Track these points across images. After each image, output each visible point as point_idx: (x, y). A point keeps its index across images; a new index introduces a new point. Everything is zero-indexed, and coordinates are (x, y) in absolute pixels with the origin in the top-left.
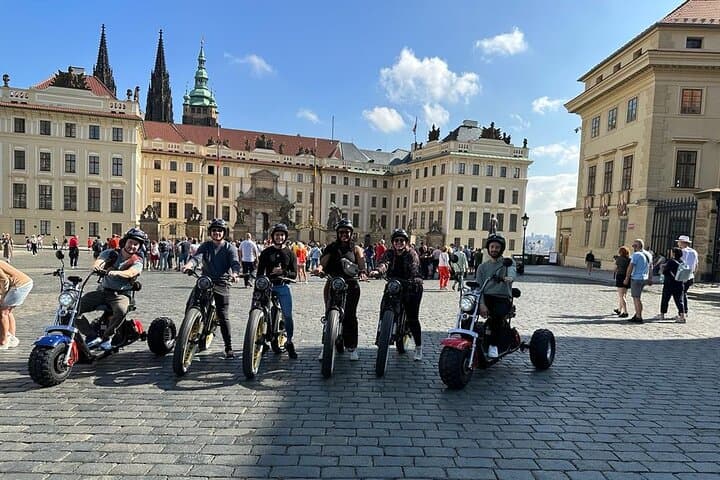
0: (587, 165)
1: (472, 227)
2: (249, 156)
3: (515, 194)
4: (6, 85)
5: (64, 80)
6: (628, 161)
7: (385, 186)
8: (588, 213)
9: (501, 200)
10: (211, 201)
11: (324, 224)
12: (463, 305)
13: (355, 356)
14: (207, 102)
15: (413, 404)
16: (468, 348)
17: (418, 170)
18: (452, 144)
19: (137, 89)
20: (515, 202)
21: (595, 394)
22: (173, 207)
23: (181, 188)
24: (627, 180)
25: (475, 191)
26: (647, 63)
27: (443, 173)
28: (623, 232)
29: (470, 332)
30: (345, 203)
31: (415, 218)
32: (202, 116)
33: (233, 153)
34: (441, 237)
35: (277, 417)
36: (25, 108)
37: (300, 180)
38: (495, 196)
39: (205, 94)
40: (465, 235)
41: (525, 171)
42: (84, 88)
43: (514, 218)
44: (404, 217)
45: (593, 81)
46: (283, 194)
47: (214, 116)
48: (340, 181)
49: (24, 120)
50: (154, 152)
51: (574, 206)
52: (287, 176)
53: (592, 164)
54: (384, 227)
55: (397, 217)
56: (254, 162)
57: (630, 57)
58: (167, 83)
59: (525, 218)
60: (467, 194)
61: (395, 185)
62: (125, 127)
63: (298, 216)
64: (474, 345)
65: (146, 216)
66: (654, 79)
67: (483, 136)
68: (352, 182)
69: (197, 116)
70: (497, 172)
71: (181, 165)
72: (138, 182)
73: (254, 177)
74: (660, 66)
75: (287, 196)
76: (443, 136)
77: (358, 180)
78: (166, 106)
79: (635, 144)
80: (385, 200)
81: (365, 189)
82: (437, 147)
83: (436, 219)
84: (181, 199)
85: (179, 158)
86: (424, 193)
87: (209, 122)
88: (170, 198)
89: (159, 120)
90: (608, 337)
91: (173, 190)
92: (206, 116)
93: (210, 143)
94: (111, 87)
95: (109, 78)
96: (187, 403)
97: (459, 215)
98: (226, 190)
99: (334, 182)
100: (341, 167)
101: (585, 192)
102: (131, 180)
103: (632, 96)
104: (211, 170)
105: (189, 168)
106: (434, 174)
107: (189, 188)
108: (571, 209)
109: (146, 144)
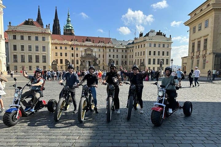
0: (191, 43)
1: (154, 63)
2: (84, 44)
3: (168, 53)
4: (10, 25)
5: (27, 23)
6: (206, 40)
7: (126, 52)
8: (192, 58)
9: (163, 55)
10: (73, 58)
11: (107, 64)
12: (159, 94)
13: (119, 112)
14: (71, 28)
15: (142, 134)
16: (162, 111)
17: (136, 46)
18: (147, 37)
19: (49, 25)
20: (168, 55)
21: (211, 127)
22: (61, 61)
23: (64, 54)
24: (205, 47)
25: (155, 52)
26: (212, 8)
27: (144, 47)
28: (204, 64)
29: (162, 105)
30: (114, 57)
31: (136, 61)
32: (69, 32)
33: (79, 43)
34: (144, 67)
35: (90, 141)
36: (16, 32)
37: (100, 51)
38: (161, 53)
39: (70, 26)
40: (152, 66)
41: (171, 45)
42: (33, 25)
43: (167, 60)
44: (132, 61)
45: (193, 15)
46: (94, 55)
47: (73, 32)
48: (112, 50)
49: (16, 36)
50: (55, 44)
51: (188, 56)
52: (96, 50)
53: (193, 42)
54: (126, 64)
55: (130, 61)
56: (85, 46)
57: (205, 6)
58: (58, 23)
59: (172, 60)
60: (152, 53)
61: (129, 51)
62: (46, 36)
63: (99, 62)
64: (164, 110)
65: (53, 63)
66: (214, 13)
67: (157, 35)
68: (115, 51)
69: (68, 32)
70: (161, 46)
71: (63, 47)
72: (50, 53)
73: (85, 50)
74: (216, 9)
75: (95, 56)
76: (144, 35)
77: (117, 50)
78: (58, 30)
79: (208, 35)
80: (126, 56)
81: (120, 53)
82: (142, 39)
83: (142, 61)
84: (64, 58)
85: (63, 45)
86: (138, 53)
87: (72, 34)
88: (60, 58)
89: (57, 34)
90: (208, 101)
91: (61, 55)
92: (71, 32)
93: (72, 40)
94: (42, 25)
95: (41, 22)
96: (57, 134)
97: (150, 60)
98: (77, 54)
99: (110, 51)
100: (112, 46)
101: (191, 51)
102: (48, 52)
103: (206, 19)
104: (72, 49)
105: (66, 48)
106: (141, 47)
107: (66, 55)
108: (186, 57)
109: (53, 41)
